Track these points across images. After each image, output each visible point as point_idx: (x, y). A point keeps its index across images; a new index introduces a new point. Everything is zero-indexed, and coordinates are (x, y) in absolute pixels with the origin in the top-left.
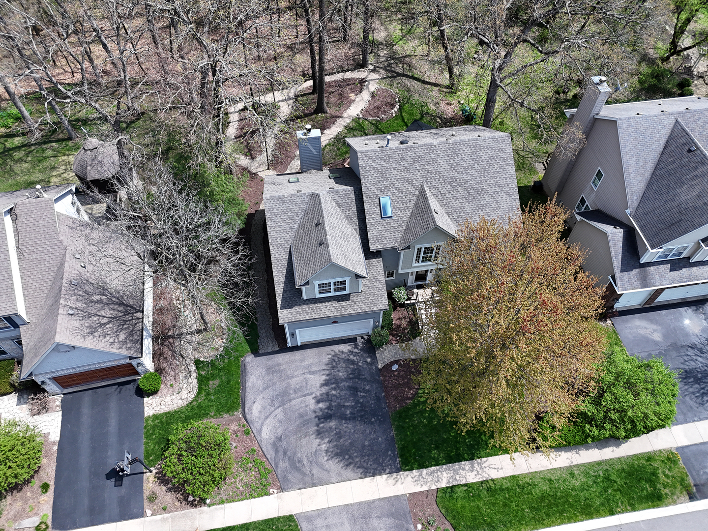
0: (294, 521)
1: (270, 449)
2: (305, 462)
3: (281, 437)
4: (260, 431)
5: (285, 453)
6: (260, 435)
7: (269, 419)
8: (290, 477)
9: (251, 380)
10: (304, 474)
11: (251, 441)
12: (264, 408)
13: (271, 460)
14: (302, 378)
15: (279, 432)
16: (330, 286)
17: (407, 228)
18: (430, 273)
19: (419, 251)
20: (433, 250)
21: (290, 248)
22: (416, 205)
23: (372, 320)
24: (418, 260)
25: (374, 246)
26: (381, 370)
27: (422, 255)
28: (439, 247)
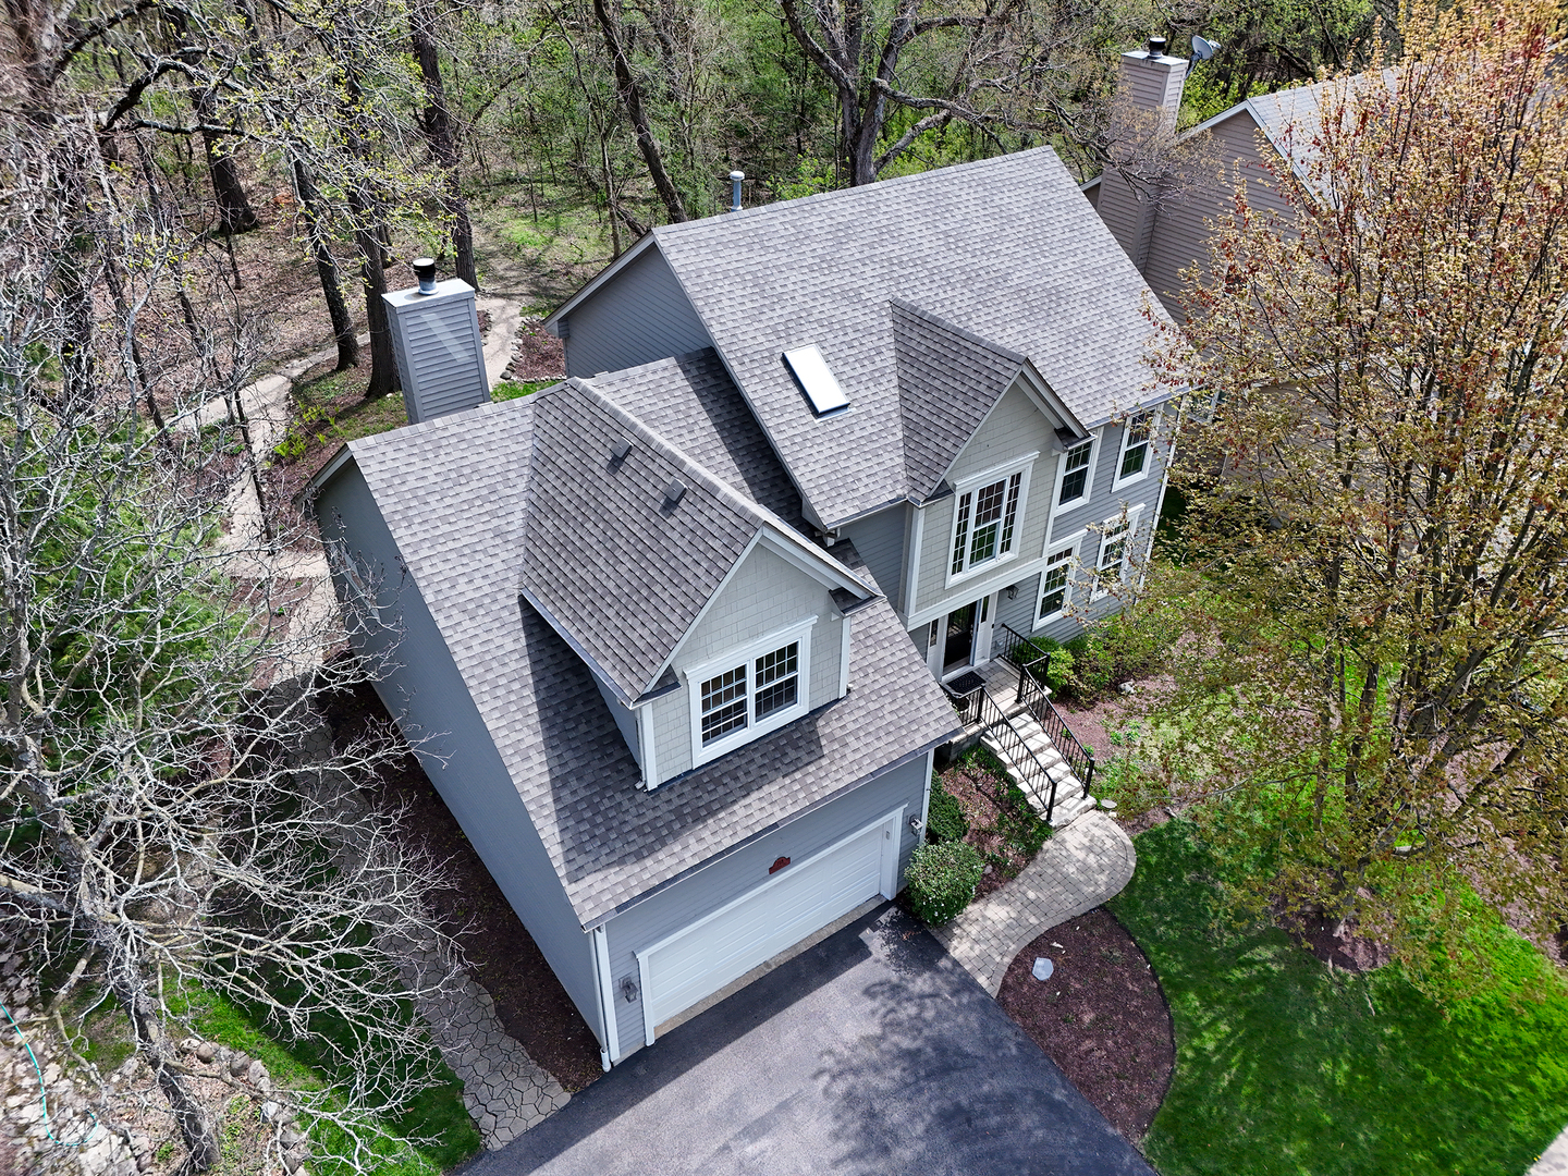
14: (728, 1167)
16: (742, 689)
17: (911, 428)
18: (984, 619)
19: (964, 514)
20: (999, 499)
21: (523, 602)
22: (904, 357)
23: (897, 816)
24: (959, 554)
25: (832, 513)
26: (1001, 1001)
27: (972, 529)
28: (1017, 479)
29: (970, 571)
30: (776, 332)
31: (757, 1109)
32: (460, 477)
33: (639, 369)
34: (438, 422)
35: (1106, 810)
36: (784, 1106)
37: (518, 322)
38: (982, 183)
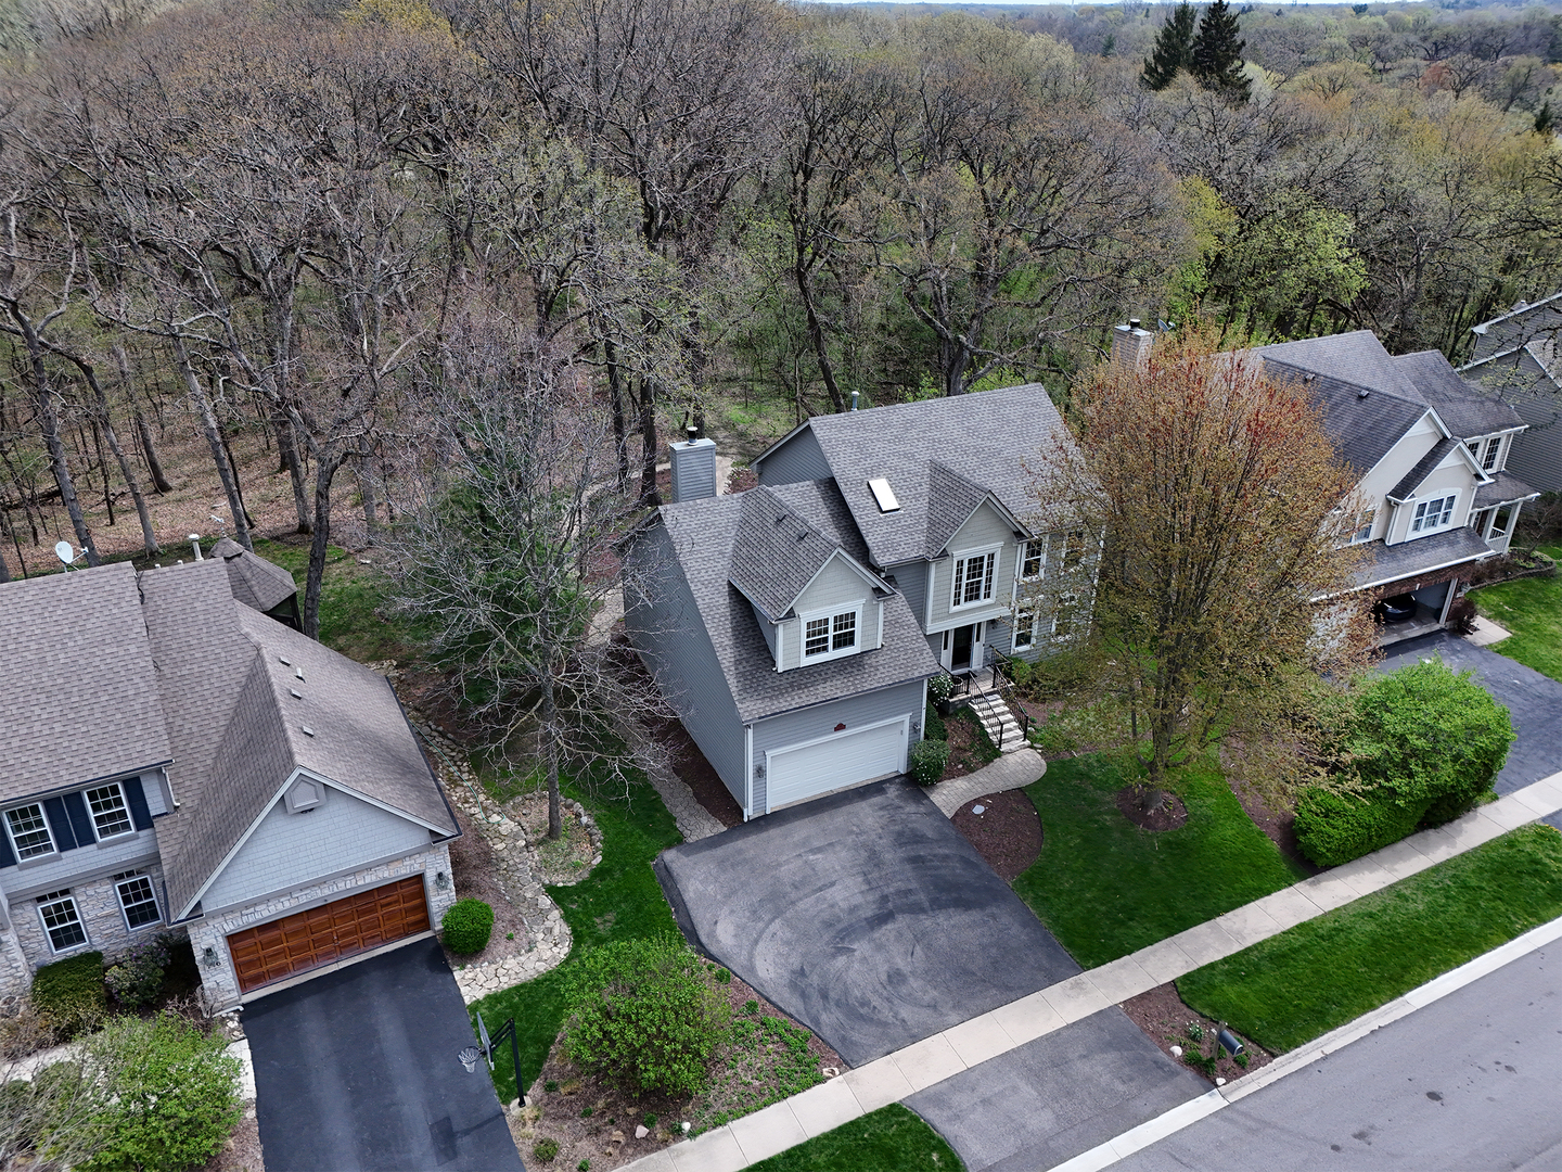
0: (905, 1112)
1: (787, 995)
2: (876, 1001)
3: (802, 969)
4: (752, 969)
5: (825, 996)
6: (756, 976)
7: (761, 944)
8: (855, 1036)
9: (691, 889)
10: (885, 1024)
11: (739, 990)
12: (741, 928)
13: (800, 1014)
14: (800, 862)
15: (795, 961)
16: (826, 631)
17: (932, 523)
18: (978, 640)
19: (960, 571)
20: (981, 567)
21: (730, 584)
22: (934, 488)
23: (906, 718)
24: (958, 595)
25: (882, 559)
26: (953, 820)
27: (964, 581)
28: (992, 556)
29: (964, 606)
30: (866, 471)
31: (816, 844)
32: (706, 526)
33: (795, 485)
34: (698, 501)
35: (1036, 749)
36: (831, 844)
37: (729, 471)
38: (994, 402)
